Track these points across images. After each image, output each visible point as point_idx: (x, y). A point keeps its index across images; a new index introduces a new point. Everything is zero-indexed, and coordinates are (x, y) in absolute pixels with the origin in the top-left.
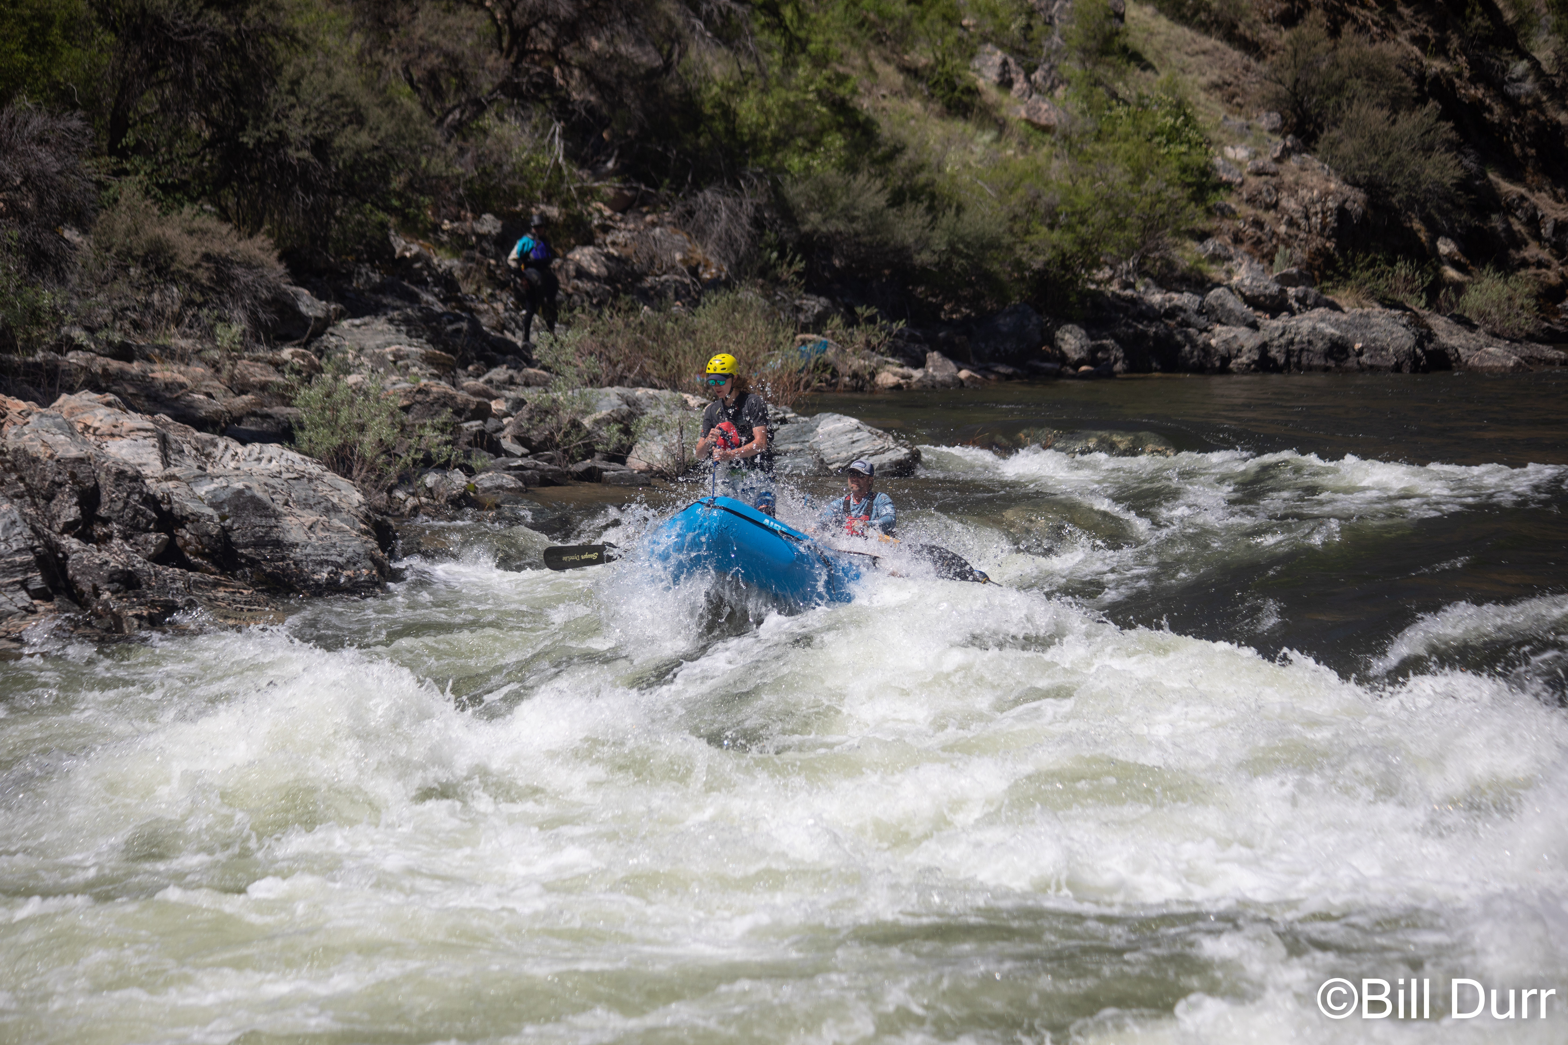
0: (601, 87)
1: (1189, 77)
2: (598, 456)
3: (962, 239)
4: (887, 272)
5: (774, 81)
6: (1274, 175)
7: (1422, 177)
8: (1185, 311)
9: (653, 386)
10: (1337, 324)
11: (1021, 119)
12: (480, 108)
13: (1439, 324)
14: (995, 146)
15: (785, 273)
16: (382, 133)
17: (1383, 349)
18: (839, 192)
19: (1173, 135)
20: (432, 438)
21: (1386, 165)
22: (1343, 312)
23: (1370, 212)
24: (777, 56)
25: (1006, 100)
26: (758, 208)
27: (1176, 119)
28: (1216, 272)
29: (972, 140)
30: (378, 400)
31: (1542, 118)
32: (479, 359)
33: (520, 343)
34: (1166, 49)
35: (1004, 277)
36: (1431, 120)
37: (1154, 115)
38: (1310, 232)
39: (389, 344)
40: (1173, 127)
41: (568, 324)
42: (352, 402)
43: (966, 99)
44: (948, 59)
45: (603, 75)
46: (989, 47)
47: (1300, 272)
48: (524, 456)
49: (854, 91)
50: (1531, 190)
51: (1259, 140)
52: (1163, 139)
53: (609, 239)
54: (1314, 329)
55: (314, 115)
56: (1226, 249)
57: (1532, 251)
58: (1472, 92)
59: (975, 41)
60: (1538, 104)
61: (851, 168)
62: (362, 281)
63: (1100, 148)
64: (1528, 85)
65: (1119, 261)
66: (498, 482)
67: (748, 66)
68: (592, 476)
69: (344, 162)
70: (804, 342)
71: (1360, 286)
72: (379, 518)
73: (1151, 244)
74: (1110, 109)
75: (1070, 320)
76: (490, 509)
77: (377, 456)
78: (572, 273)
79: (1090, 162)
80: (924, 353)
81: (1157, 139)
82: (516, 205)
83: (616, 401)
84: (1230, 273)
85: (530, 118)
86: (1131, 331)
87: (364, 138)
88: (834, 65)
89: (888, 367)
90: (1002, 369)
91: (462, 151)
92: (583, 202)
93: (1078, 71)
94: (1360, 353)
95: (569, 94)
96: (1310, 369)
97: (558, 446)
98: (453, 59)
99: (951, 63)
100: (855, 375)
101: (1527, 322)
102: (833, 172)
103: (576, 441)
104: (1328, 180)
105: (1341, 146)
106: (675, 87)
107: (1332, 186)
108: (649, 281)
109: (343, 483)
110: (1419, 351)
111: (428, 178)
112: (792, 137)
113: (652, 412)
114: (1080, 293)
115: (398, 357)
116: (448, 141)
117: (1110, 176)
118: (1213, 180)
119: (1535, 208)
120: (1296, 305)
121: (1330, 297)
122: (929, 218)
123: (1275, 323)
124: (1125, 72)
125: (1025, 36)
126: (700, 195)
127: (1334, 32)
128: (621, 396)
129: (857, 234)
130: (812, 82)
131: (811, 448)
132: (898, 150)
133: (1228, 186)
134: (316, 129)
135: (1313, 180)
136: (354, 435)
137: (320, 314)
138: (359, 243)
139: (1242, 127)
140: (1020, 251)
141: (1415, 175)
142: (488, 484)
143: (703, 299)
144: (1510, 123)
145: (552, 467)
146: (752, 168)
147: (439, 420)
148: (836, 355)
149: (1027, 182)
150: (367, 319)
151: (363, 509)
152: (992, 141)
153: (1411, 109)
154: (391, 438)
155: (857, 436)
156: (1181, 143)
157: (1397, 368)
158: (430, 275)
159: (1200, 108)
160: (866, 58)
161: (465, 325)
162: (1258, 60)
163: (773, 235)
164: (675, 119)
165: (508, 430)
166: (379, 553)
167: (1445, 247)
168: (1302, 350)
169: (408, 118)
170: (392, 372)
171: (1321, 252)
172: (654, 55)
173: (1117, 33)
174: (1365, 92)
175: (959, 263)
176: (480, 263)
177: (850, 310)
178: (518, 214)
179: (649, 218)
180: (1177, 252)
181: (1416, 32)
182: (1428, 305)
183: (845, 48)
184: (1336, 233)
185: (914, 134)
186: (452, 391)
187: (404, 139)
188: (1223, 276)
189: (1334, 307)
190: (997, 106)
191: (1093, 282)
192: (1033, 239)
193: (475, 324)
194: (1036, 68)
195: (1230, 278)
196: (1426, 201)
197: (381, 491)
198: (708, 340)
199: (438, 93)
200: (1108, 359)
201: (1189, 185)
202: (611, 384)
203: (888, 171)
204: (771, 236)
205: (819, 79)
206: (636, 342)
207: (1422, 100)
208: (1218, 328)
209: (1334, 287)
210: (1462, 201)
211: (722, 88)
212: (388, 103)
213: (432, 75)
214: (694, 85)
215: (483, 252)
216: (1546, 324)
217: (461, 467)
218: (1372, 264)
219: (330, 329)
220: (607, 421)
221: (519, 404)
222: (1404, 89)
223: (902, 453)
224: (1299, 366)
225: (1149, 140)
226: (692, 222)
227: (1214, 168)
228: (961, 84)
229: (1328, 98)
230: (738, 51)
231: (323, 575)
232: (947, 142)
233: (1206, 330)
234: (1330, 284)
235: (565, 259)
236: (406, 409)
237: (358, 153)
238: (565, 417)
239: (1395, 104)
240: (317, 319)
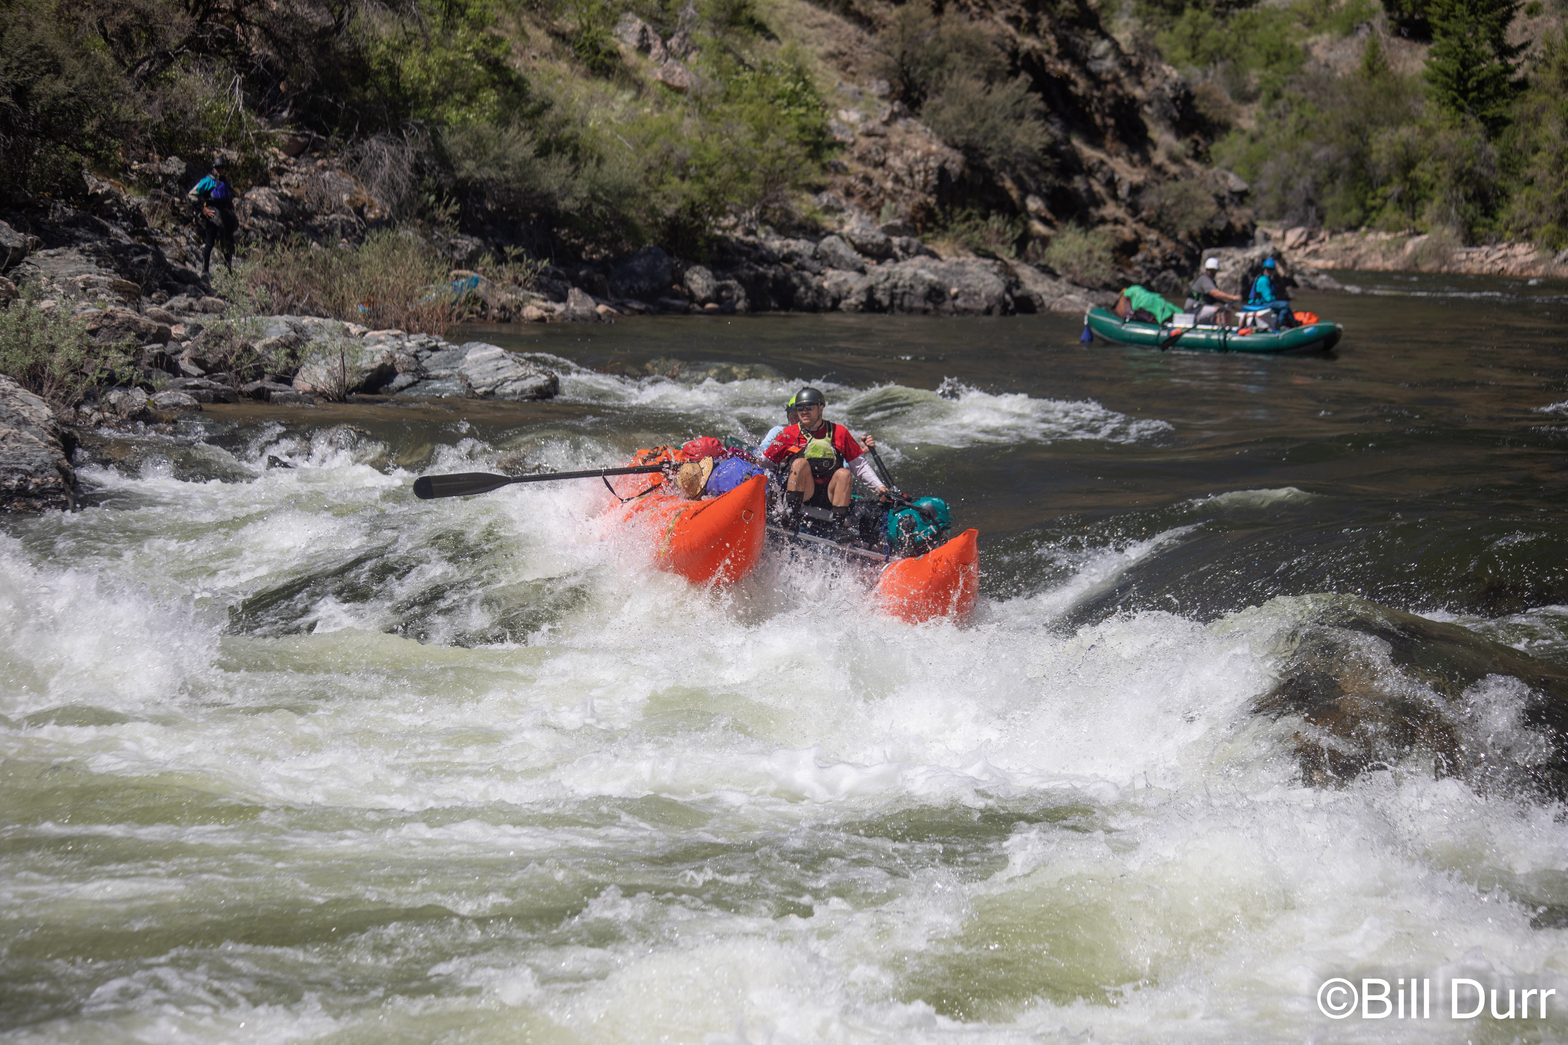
0: (277, 43)
1: (809, 47)
2: (267, 377)
3: (601, 187)
4: (534, 215)
5: (434, 41)
6: (883, 136)
7: (1013, 142)
8: (801, 256)
9: (319, 315)
10: (935, 271)
11: (657, 81)
12: (167, 60)
13: (1026, 273)
14: (633, 105)
15: (441, 214)
16: (77, 82)
17: (976, 294)
18: (492, 143)
19: (793, 99)
20: (117, 360)
21: (982, 130)
22: (941, 260)
23: (967, 171)
24: (439, 18)
25: (644, 64)
26: (418, 156)
27: (796, 84)
28: (829, 222)
29: (613, 98)
30: (67, 324)
31: (1120, 92)
32: (162, 288)
33: (200, 274)
34: (789, 21)
35: (639, 222)
36: (1022, 91)
37: (776, 80)
38: (913, 188)
39: (80, 273)
40: (793, 91)
41: (244, 257)
42: (43, 325)
43: (608, 61)
44: (593, 26)
45: (280, 33)
46: (630, 16)
47: (904, 225)
48: (200, 376)
49: (508, 52)
50: (1110, 155)
51: (869, 105)
52: (784, 102)
53: (283, 182)
54: (915, 274)
55: (15, 64)
56: (838, 201)
57: (1110, 210)
58: (1060, 67)
59: (617, 10)
60: (1116, 79)
61: (503, 121)
62: (57, 215)
63: (727, 108)
64: (1109, 63)
65: (743, 209)
66: (176, 400)
67: (412, 28)
68: (261, 395)
69: (42, 107)
70: (457, 277)
71: (957, 237)
72: (66, 430)
73: (771, 195)
74: (737, 73)
75: (697, 262)
76: (168, 422)
77: (65, 375)
78: (249, 211)
79: (718, 120)
80: (567, 289)
81: (779, 102)
82: (199, 148)
83: (284, 328)
84: (841, 222)
85: (213, 70)
86: (752, 273)
87: (60, 86)
88: (490, 28)
89: (533, 301)
90: (636, 305)
91: (150, 99)
92: (260, 147)
93: (709, 39)
94: (956, 297)
95: (250, 49)
96: (911, 311)
97: (230, 368)
98: (143, 16)
99: (595, 29)
100: (503, 308)
101: (1104, 272)
102: (487, 125)
103: (247, 364)
104: (930, 142)
105: (943, 112)
106: (345, 45)
107: (934, 148)
108: (319, 219)
109: (34, 398)
110: (1007, 297)
111: (118, 123)
112: (450, 92)
113: (318, 339)
114: (707, 238)
115: (88, 284)
116: (137, 89)
117: (736, 134)
118: (828, 139)
119: (1113, 172)
120: (900, 253)
121: (930, 247)
122: (572, 168)
123: (880, 269)
124: (751, 41)
125: (662, 6)
126: (366, 143)
127: (938, 10)
128: (289, 324)
129: (507, 181)
130: (469, 43)
131: (460, 374)
132: (546, 106)
133: (842, 145)
134: (17, 76)
135: (916, 141)
136: (45, 354)
137: (18, 244)
138: (55, 181)
139: (854, 93)
140: (655, 199)
141: (1007, 140)
142: (166, 402)
143: (367, 237)
144: (1092, 96)
145: (225, 387)
146: (415, 118)
147: (123, 343)
148: (487, 289)
149: (661, 137)
150: (61, 249)
151: (51, 422)
152: (631, 100)
153: (1004, 81)
154: (78, 359)
155: (501, 363)
156: (800, 106)
157: (988, 311)
158: (119, 210)
159: (818, 75)
160: (520, 23)
161: (150, 258)
162: (870, 33)
163: (431, 180)
164: (344, 73)
165: (186, 352)
166: (66, 463)
167: (1034, 204)
168: (904, 293)
169: (101, 69)
170: (83, 298)
171: (923, 207)
172: (326, 16)
173: (745, 6)
174: (964, 64)
175: (598, 209)
176: (165, 201)
177: (500, 249)
178: (201, 157)
179: (319, 163)
180: (794, 204)
181: (1011, 13)
182: (1018, 255)
183: (501, 12)
184: (938, 190)
185: (561, 92)
186: (135, 316)
187: (97, 87)
188: (835, 225)
189: (933, 255)
190: (636, 69)
191: (719, 228)
192: (666, 189)
193: (159, 257)
194: (672, 35)
195: (841, 227)
196: (1017, 163)
197: (68, 406)
198: (370, 274)
199: (130, 47)
200: (731, 298)
201: (807, 144)
202: (281, 313)
203: (537, 124)
204: (429, 181)
205: (476, 40)
206: (305, 274)
207: (1014, 73)
208: (830, 272)
209: (934, 238)
210: (1048, 164)
211: (388, 47)
212: (83, 54)
213: (125, 30)
214: (363, 43)
215: (169, 190)
216: (1121, 275)
217: (142, 385)
218: (968, 218)
219: (27, 259)
220: (276, 346)
221: (196, 329)
222: (999, 63)
223: (541, 380)
224: (901, 307)
225: (772, 103)
226: (359, 167)
227: (829, 129)
228: (604, 48)
229: (931, 69)
230: (402, 14)
231: (14, 482)
232: (591, 99)
233: (819, 273)
234: (930, 235)
235: (243, 199)
236: (93, 333)
237: (54, 99)
238: (238, 341)
239: (990, 76)
240: (15, 249)
